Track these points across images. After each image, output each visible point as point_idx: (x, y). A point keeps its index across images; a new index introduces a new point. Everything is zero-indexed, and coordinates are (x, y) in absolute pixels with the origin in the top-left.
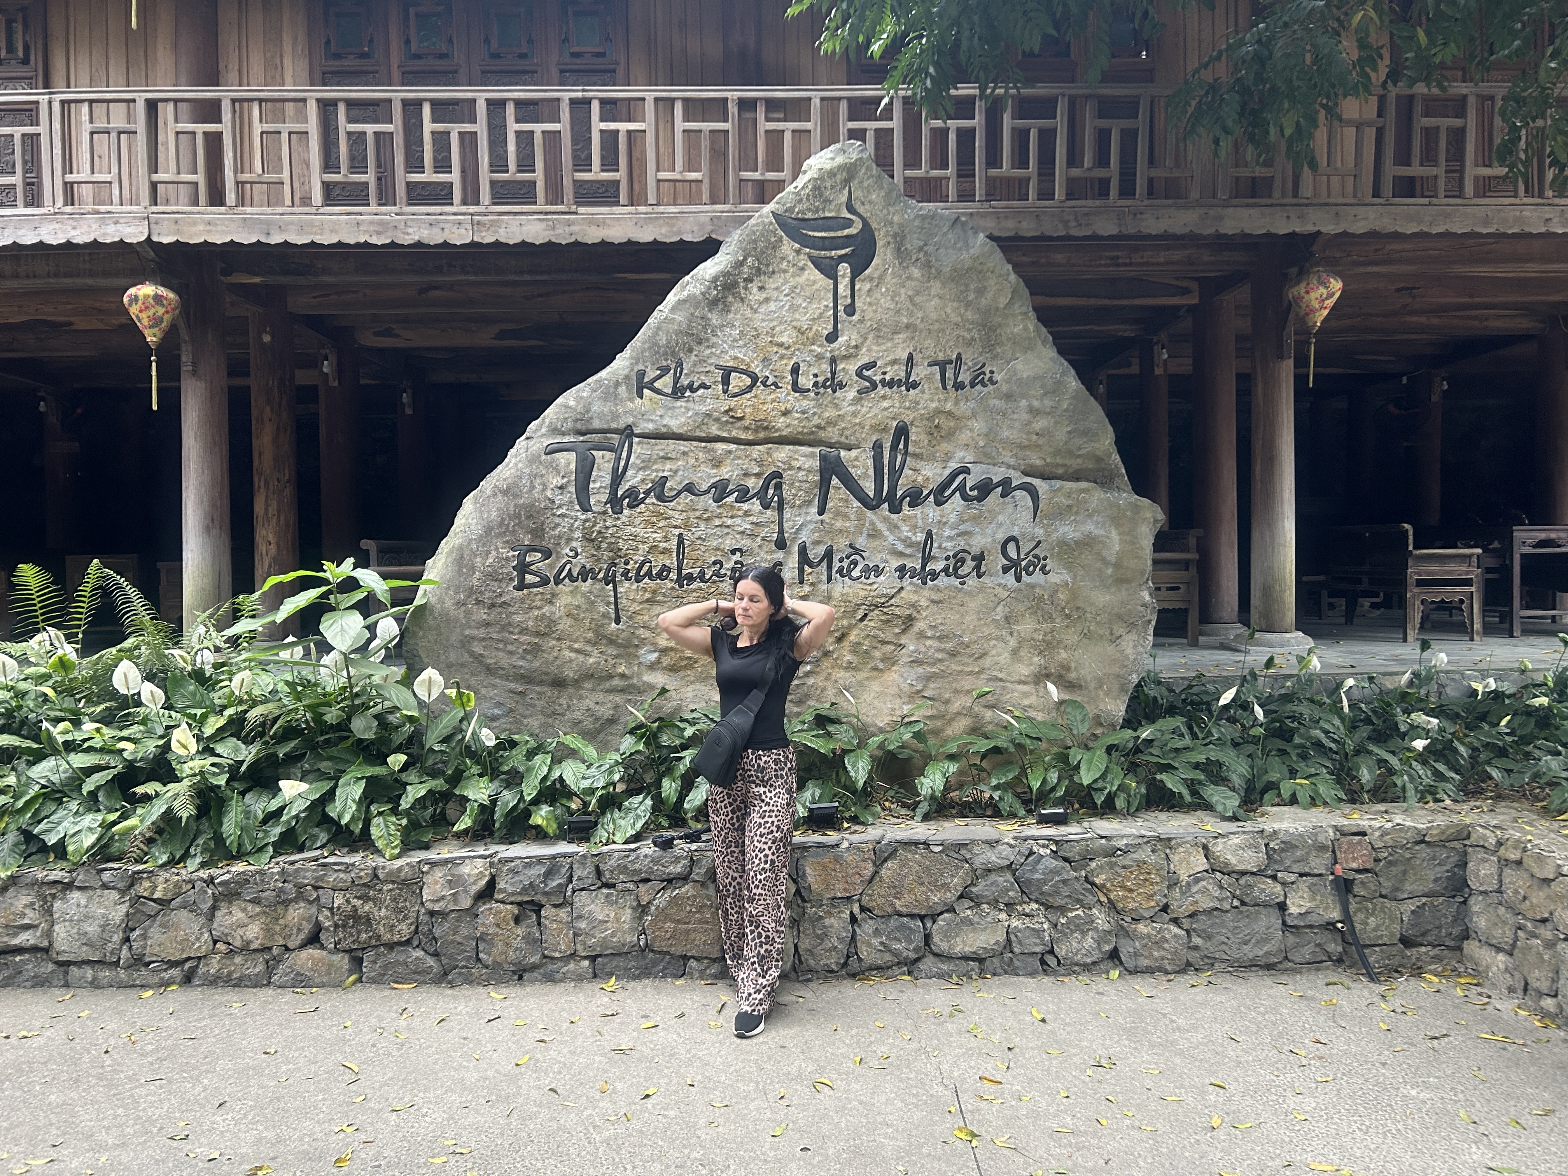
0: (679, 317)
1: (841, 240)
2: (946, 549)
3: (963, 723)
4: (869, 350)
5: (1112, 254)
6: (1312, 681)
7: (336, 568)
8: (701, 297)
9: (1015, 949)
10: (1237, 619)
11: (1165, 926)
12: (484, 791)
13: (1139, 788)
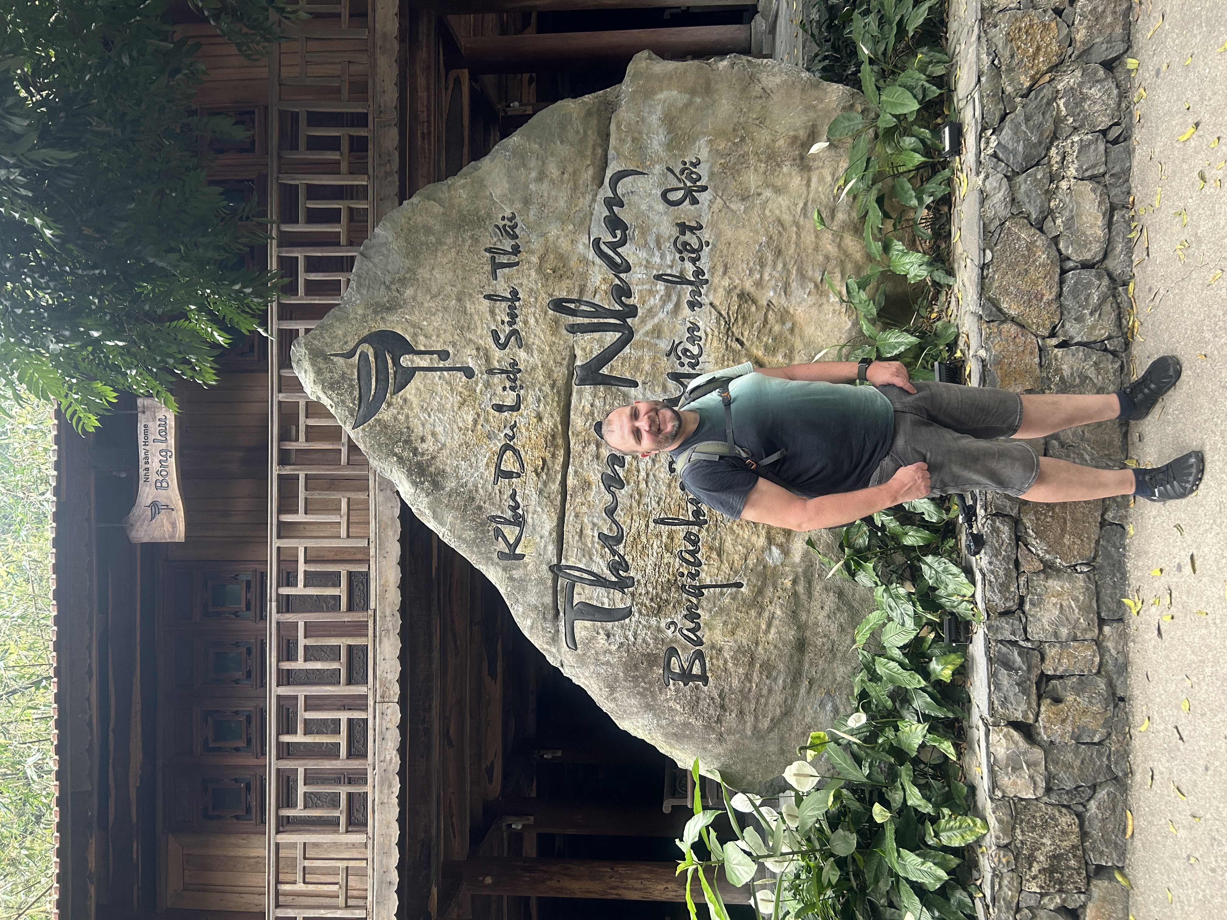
0: (449, 518)
1: (379, 363)
2: (673, 261)
3: (849, 241)
4: (481, 337)
5: (420, 138)
7: (684, 860)
8: (431, 497)
9: (1101, 171)
10: (748, 26)
11: (1078, 10)
12: (913, 727)
13: (922, 53)
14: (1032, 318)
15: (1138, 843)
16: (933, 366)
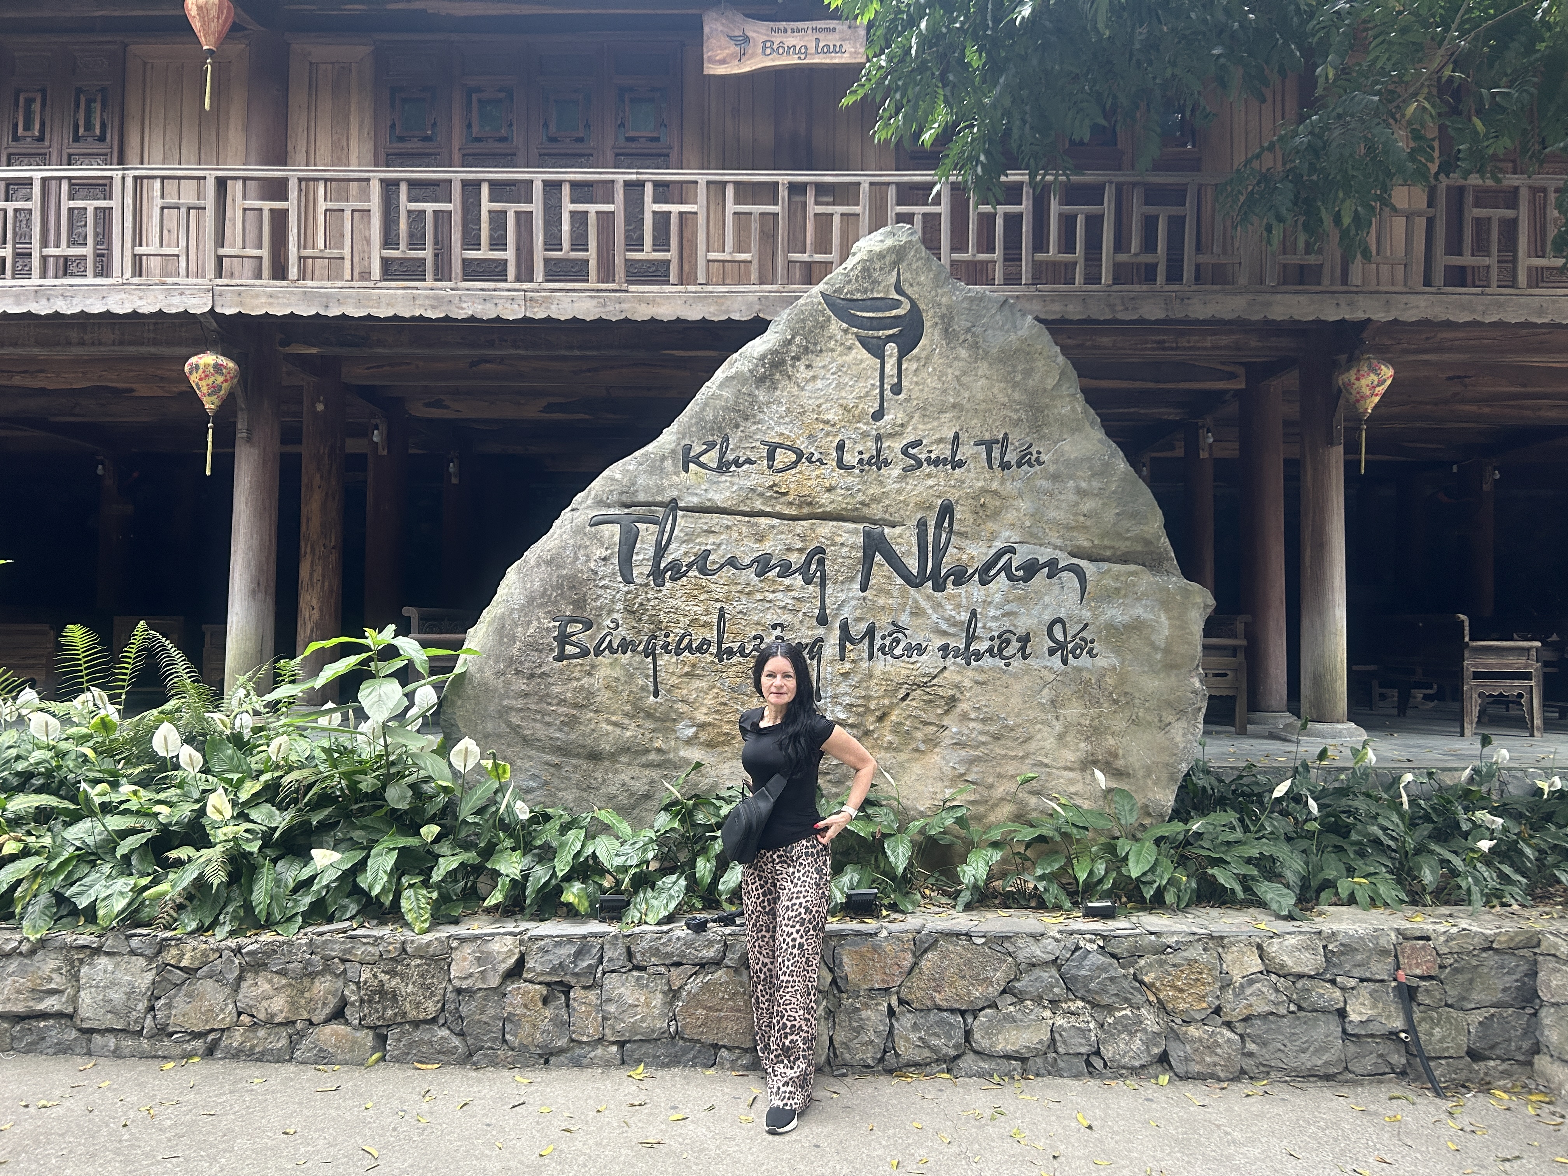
0: (726, 393)
1: (889, 320)
2: (990, 629)
3: (1007, 810)
4: (915, 429)
5: (1158, 338)
6: (1367, 775)
7: (377, 635)
8: (748, 374)
9: (1060, 1049)
10: (1285, 708)
11: (1218, 1030)
12: (516, 865)
13: (1189, 882)
14: (918, 982)
15: (410, 1073)
16: (874, 888)
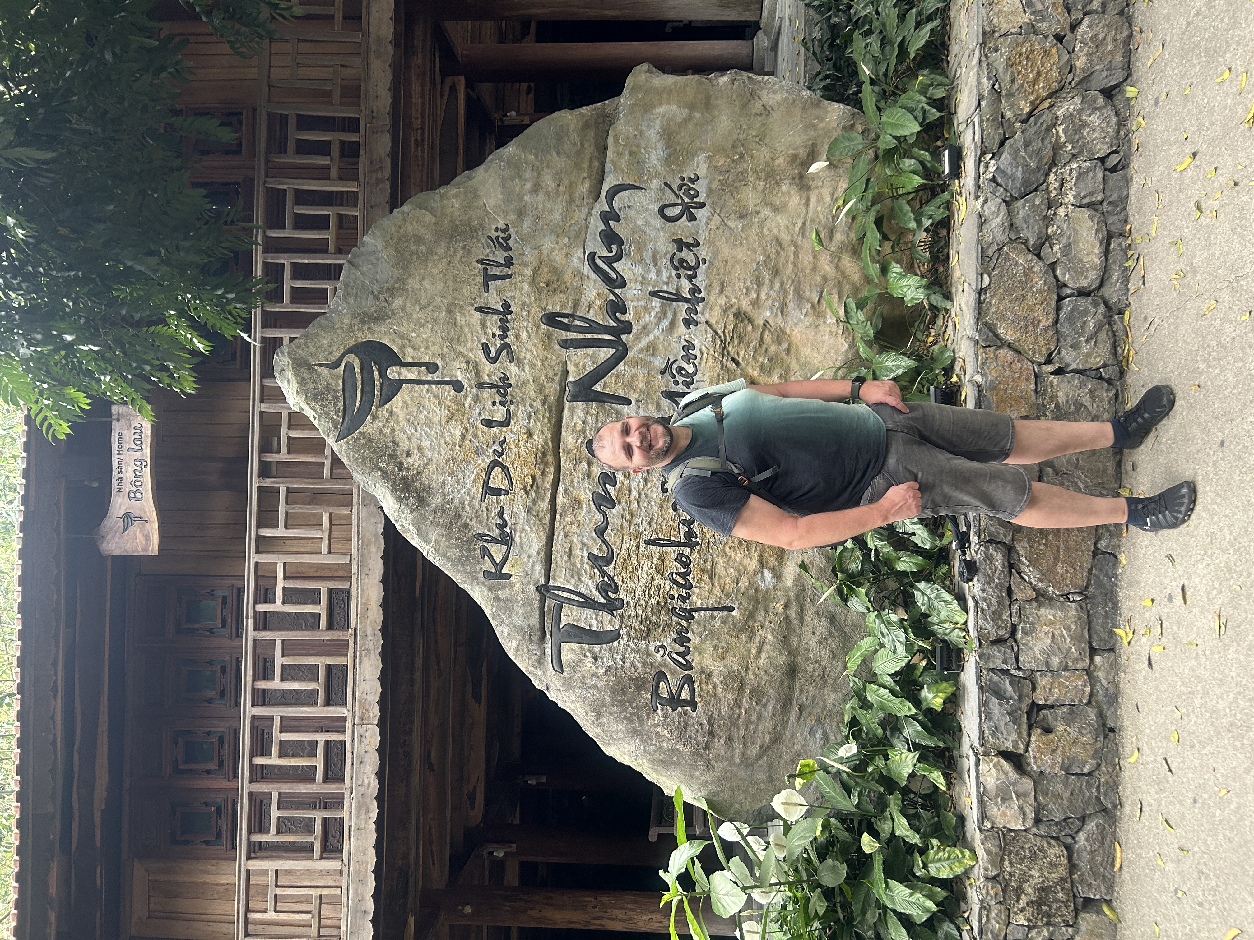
0: (434, 535)
1: (365, 374)
2: (669, 278)
3: (847, 262)
4: (471, 350)
5: (413, 146)
7: (669, 890)
8: (416, 514)
9: (1099, 198)
10: (750, 42)
11: (1079, 37)
12: (904, 756)
13: (923, 75)
14: (1028, 344)
15: (1126, 876)
16: (928, 390)
